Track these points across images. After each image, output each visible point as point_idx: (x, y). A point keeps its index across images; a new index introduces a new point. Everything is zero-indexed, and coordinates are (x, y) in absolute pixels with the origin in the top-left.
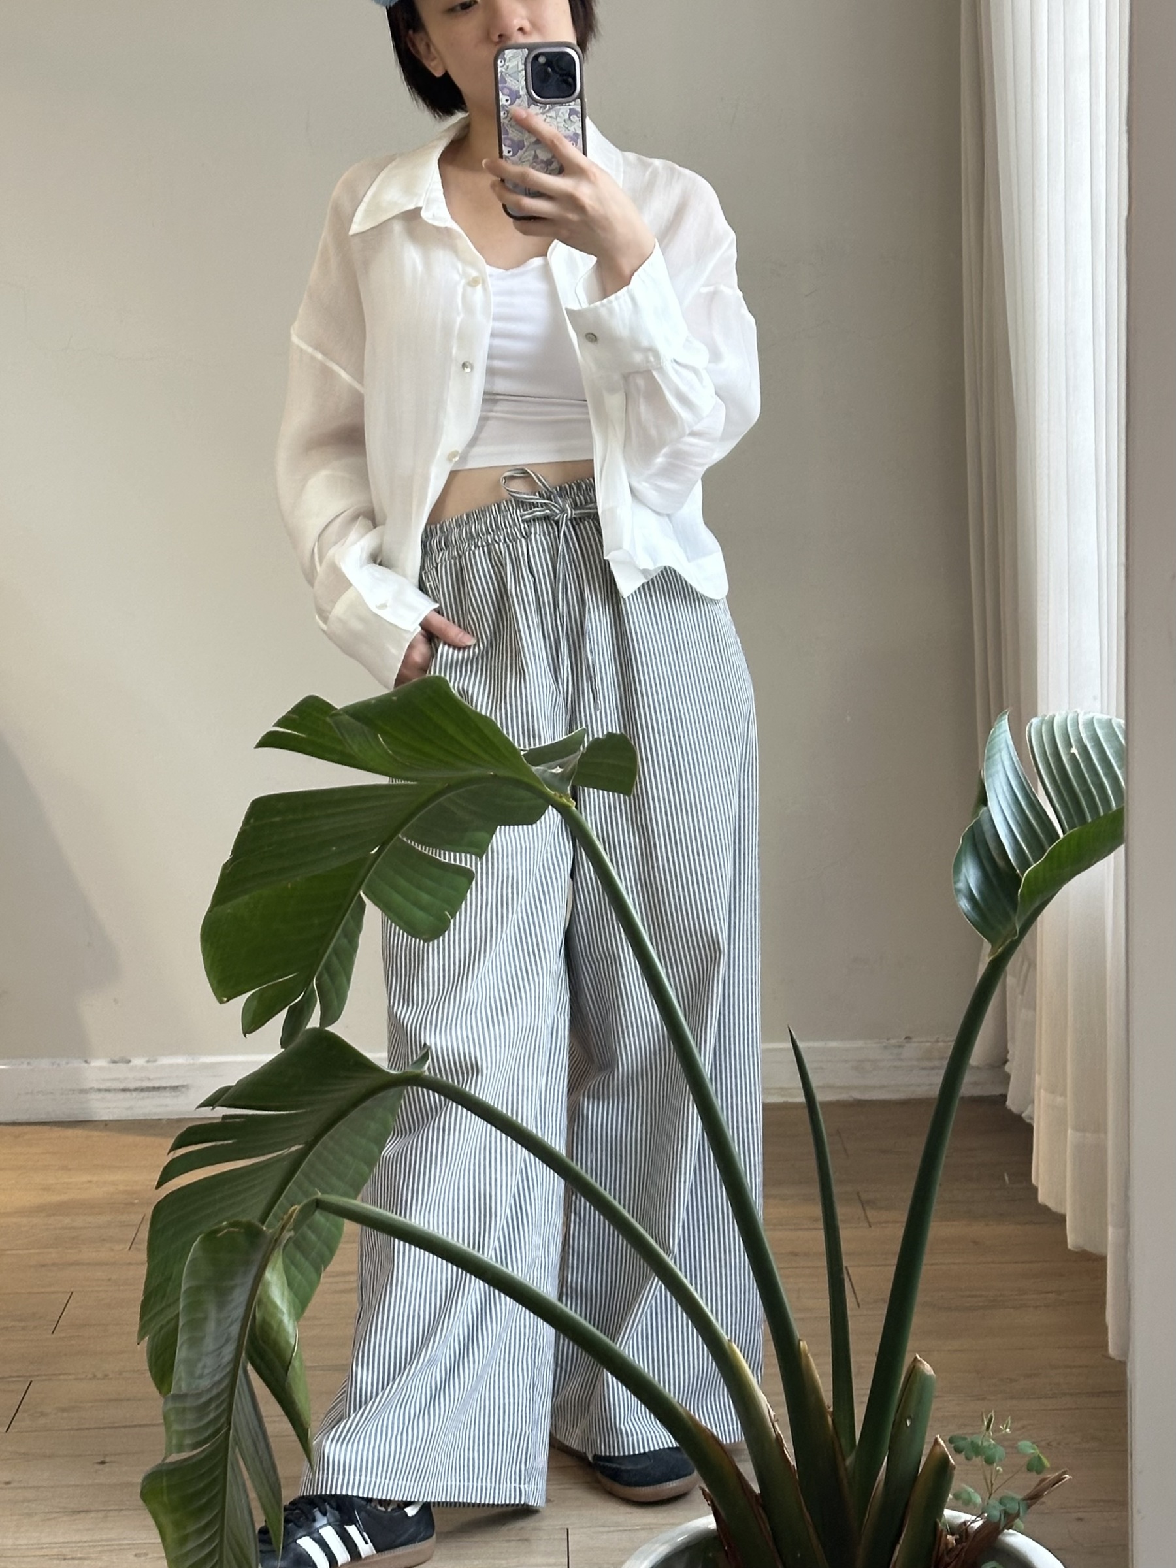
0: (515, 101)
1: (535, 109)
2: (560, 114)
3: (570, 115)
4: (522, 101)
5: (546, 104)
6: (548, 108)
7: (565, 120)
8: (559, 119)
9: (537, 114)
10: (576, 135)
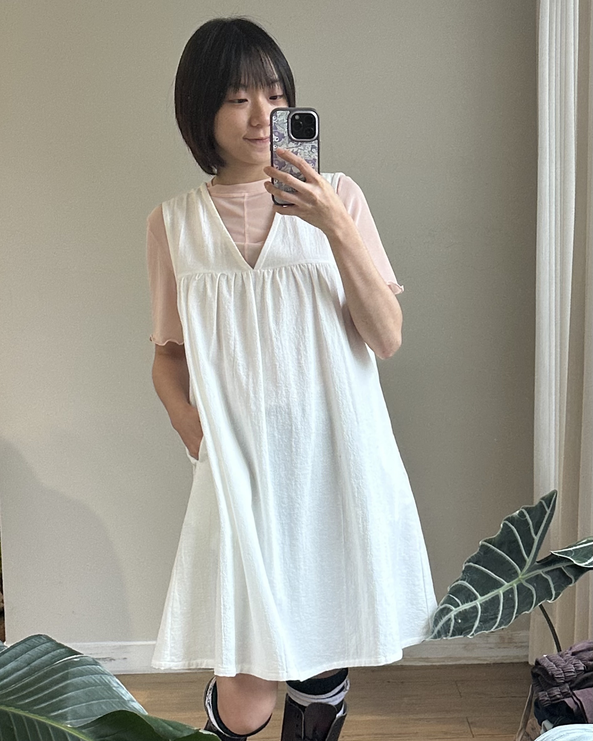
0: (281, 140)
1: (292, 144)
2: (306, 148)
3: (311, 149)
4: (285, 140)
5: (298, 142)
7: (309, 151)
8: (305, 151)
9: (293, 147)
10: (315, 160)
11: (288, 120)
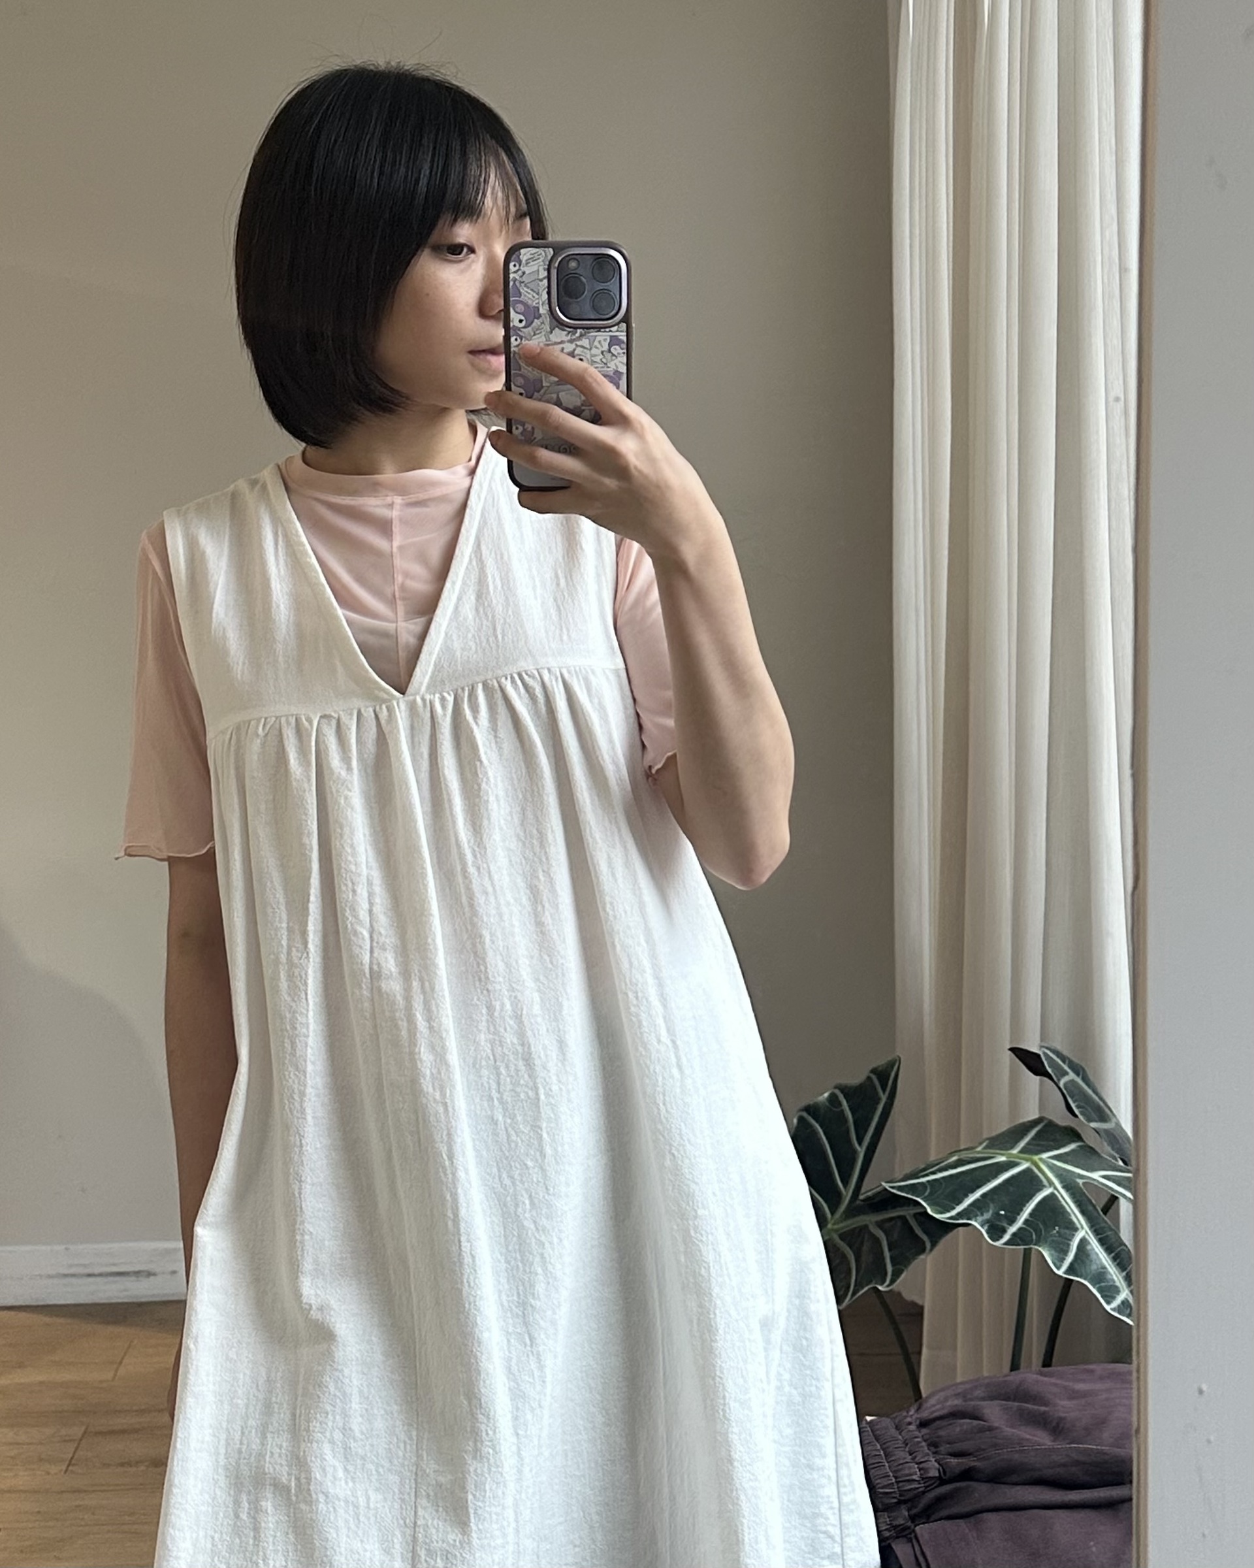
0: (532, 322)
1: (559, 335)
2: (596, 343)
3: (610, 346)
4: (543, 323)
5: (576, 328)
6: (578, 335)
7: (602, 352)
8: (594, 351)
9: (562, 342)
11: (549, 270)
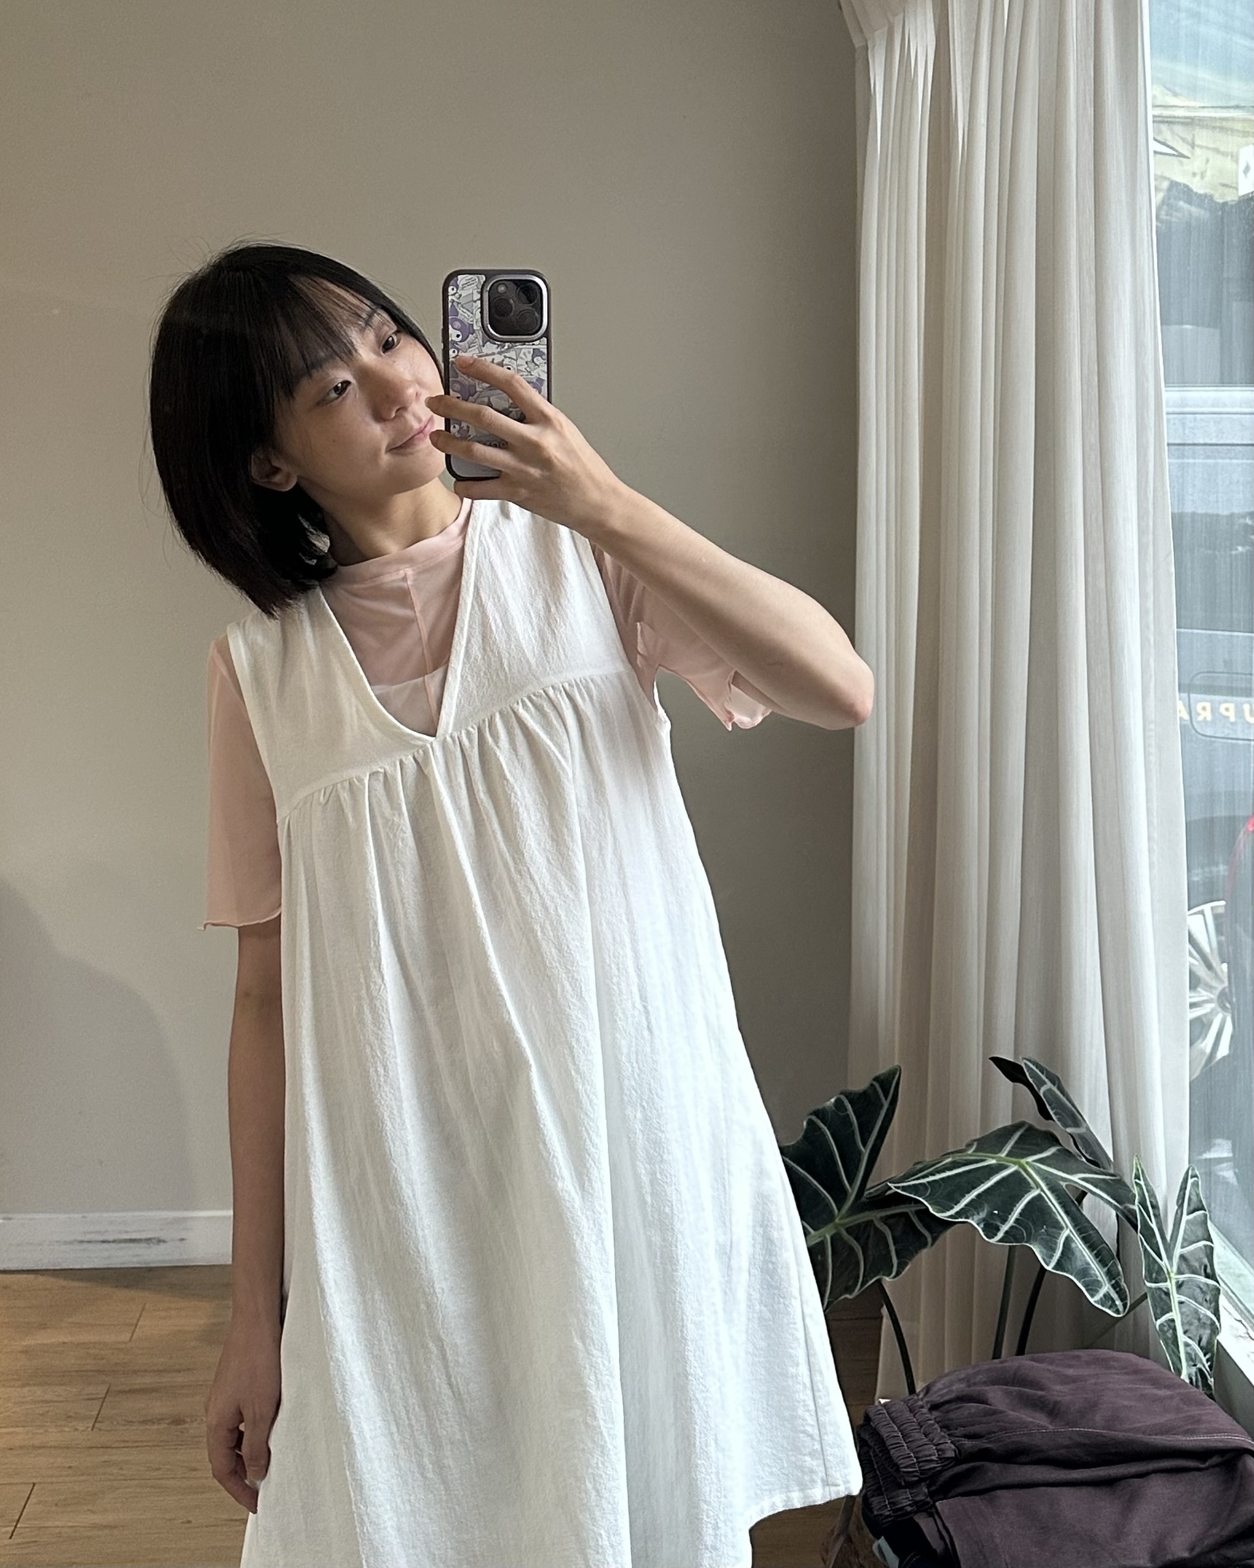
0: (468, 337)
1: (490, 348)
2: (522, 355)
3: (533, 357)
4: (477, 337)
5: (505, 342)
6: (506, 347)
7: (526, 362)
8: (519, 361)
9: (493, 354)
10: (540, 380)
11: (481, 293)
